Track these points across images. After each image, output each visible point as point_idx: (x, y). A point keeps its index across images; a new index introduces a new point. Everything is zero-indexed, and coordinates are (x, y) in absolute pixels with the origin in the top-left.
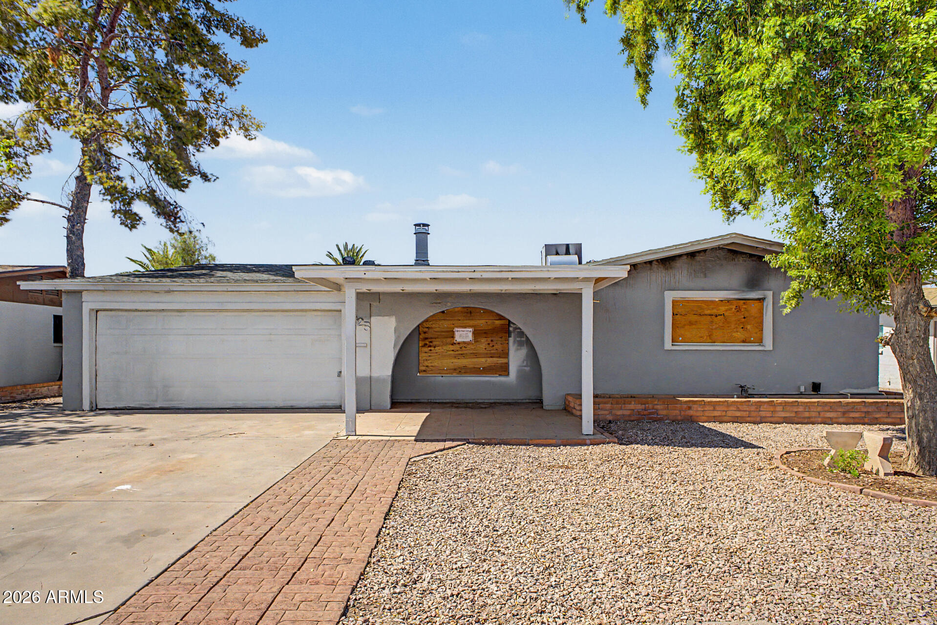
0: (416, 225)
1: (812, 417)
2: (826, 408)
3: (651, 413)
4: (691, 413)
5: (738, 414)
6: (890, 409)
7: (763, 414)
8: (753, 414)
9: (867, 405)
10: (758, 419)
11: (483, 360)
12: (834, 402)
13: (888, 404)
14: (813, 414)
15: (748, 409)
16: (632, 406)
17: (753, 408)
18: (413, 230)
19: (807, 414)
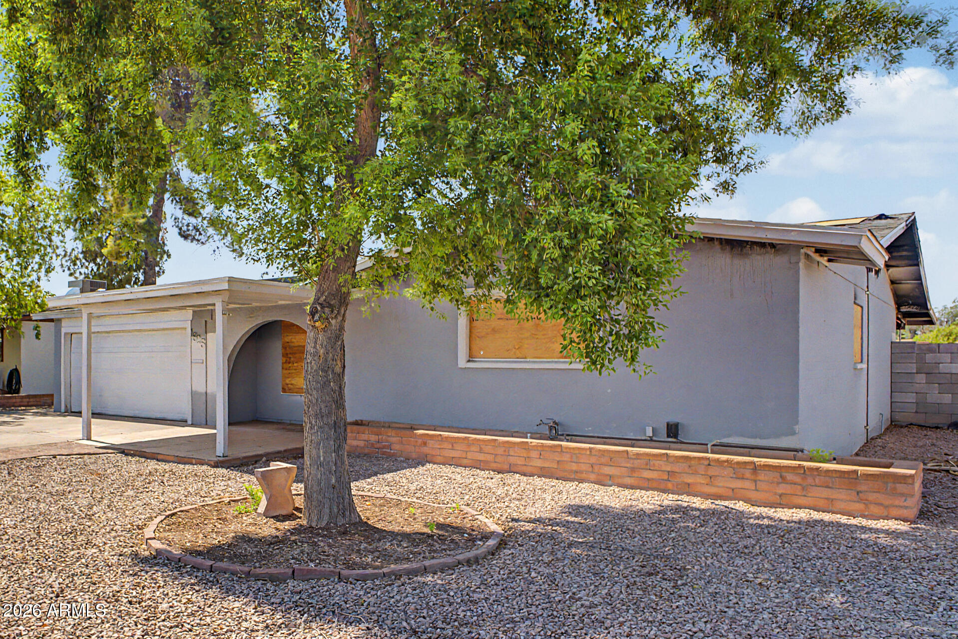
1: (581, 472)
2: (603, 460)
3: (384, 447)
4: (425, 450)
5: (481, 457)
6: (712, 471)
7: (512, 460)
8: (499, 459)
9: (671, 460)
10: (506, 467)
12: (619, 452)
13: (709, 463)
14: (583, 467)
15: (492, 452)
16: (365, 437)
17: (500, 451)
19: (574, 467)
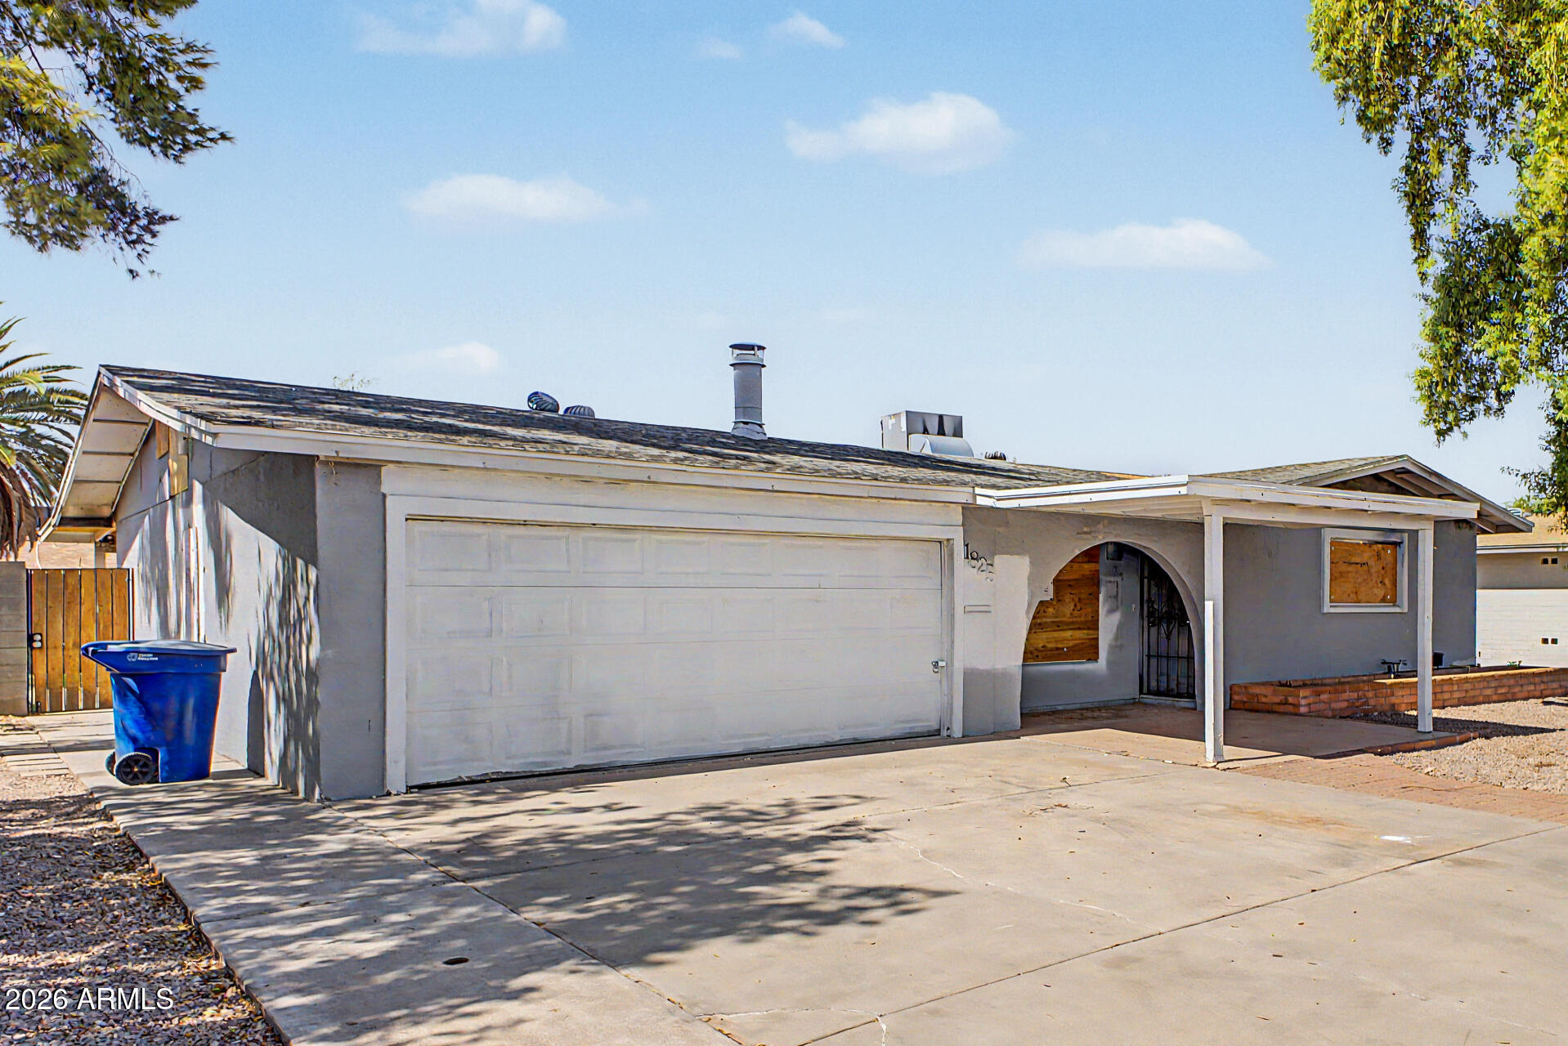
0: (734, 347)
3: (1363, 704)
11: (1068, 634)
16: (1347, 695)
18: (731, 357)
